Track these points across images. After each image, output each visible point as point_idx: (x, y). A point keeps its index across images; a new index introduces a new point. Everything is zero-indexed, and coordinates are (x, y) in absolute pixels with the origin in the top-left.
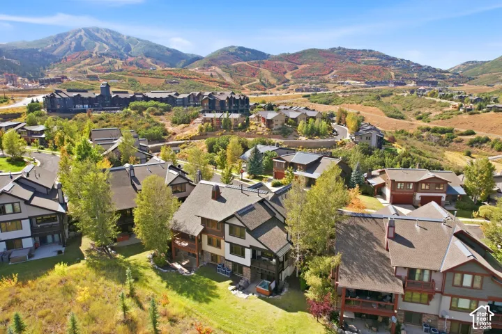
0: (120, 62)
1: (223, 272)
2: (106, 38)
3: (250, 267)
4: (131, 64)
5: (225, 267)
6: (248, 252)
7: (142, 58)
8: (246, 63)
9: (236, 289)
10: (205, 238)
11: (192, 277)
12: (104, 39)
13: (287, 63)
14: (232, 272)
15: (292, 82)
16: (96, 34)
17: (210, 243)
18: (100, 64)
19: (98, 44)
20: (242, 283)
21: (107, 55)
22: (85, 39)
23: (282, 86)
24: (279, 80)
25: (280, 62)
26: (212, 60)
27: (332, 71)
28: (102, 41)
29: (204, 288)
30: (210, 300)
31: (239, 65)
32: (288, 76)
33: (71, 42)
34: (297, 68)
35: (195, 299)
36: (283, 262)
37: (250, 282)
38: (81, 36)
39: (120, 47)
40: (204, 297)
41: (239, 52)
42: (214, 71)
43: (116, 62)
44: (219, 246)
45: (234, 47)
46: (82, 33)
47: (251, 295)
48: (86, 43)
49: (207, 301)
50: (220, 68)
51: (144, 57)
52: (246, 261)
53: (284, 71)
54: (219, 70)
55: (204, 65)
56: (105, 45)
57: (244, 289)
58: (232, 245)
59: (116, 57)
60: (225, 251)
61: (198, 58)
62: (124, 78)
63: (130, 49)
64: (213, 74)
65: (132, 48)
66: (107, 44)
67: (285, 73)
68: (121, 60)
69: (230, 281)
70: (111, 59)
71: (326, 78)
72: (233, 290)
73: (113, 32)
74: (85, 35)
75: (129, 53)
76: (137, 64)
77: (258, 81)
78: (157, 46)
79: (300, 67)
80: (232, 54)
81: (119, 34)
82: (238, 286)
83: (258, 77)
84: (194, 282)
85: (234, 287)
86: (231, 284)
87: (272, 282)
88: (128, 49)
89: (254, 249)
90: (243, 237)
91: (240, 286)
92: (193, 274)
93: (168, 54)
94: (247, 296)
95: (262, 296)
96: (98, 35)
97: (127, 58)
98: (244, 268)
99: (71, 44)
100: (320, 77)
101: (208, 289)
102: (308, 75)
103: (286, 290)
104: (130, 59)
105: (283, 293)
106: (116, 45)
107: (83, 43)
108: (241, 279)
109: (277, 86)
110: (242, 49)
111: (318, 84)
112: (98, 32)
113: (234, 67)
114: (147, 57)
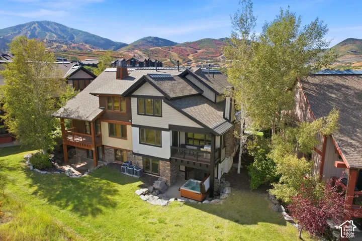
0: (65, 47)
1: (129, 172)
2: (55, 29)
3: (170, 160)
4: (74, 48)
5: (133, 165)
6: (167, 137)
7: (83, 45)
8: (160, 48)
9: (148, 193)
10: (105, 127)
11: (82, 179)
12: (53, 30)
13: (189, 48)
14: (143, 171)
15: (193, 61)
16: (47, 26)
17: (112, 133)
18: (49, 48)
19: (48, 34)
20: (157, 185)
21: (55, 41)
22: (38, 30)
23: (186, 64)
24: (184, 60)
25: (184, 48)
26: (135, 46)
27: (222, 54)
28: (51, 31)
29: (96, 194)
30: (100, 211)
31: (155, 50)
32: (191, 57)
33: (27, 31)
34: (197, 52)
35: (76, 209)
36: (220, 150)
37: (169, 184)
38: (35, 27)
39: (65, 36)
40: (91, 205)
41: (155, 41)
42: (136, 53)
43: (62, 47)
44: (124, 135)
45: (151, 37)
46: (36, 25)
47: (172, 200)
48: (39, 33)
49: (95, 212)
50: (140, 51)
51: (84, 44)
52: (164, 152)
53: (187, 54)
54: (140, 53)
55: (129, 49)
56: (54, 35)
57: (161, 193)
58: (142, 129)
59: (63, 43)
60: (132, 142)
61: (125, 45)
62: (67, 56)
63: (73, 38)
64: (136, 55)
65: (75, 37)
66: (56, 34)
67: (188, 55)
68: (66, 45)
69: (140, 183)
70: (58, 44)
71: (218, 58)
72: (144, 194)
73: (61, 25)
74: (38, 27)
75: (73, 41)
76: (78, 48)
77: (169, 60)
78: (94, 36)
79: (199, 51)
80: (150, 42)
81: (65, 27)
82: (151, 189)
83: (169, 58)
84: (84, 186)
85: (145, 190)
86: (141, 187)
87: (203, 181)
88: (72, 38)
89: (175, 130)
90: (158, 113)
91: (154, 189)
92: (85, 175)
93: (102, 42)
94: (165, 202)
95: (191, 201)
96: (49, 27)
97: (71, 44)
98: (161, 163)
99: (27, 33)
100: (214, 58)
101: (102, 195)
102: (205, 57)
103: (227, 191)
104: (73, 45)
105: (224, 196)
106: (63, 35)
107: (36, 33)
108: (157, 179)
109: (183, 64)
110: (157, 39)
111: (212, 62)
112: (48, 25)
113: (151, 50)
114: (86, 43)
